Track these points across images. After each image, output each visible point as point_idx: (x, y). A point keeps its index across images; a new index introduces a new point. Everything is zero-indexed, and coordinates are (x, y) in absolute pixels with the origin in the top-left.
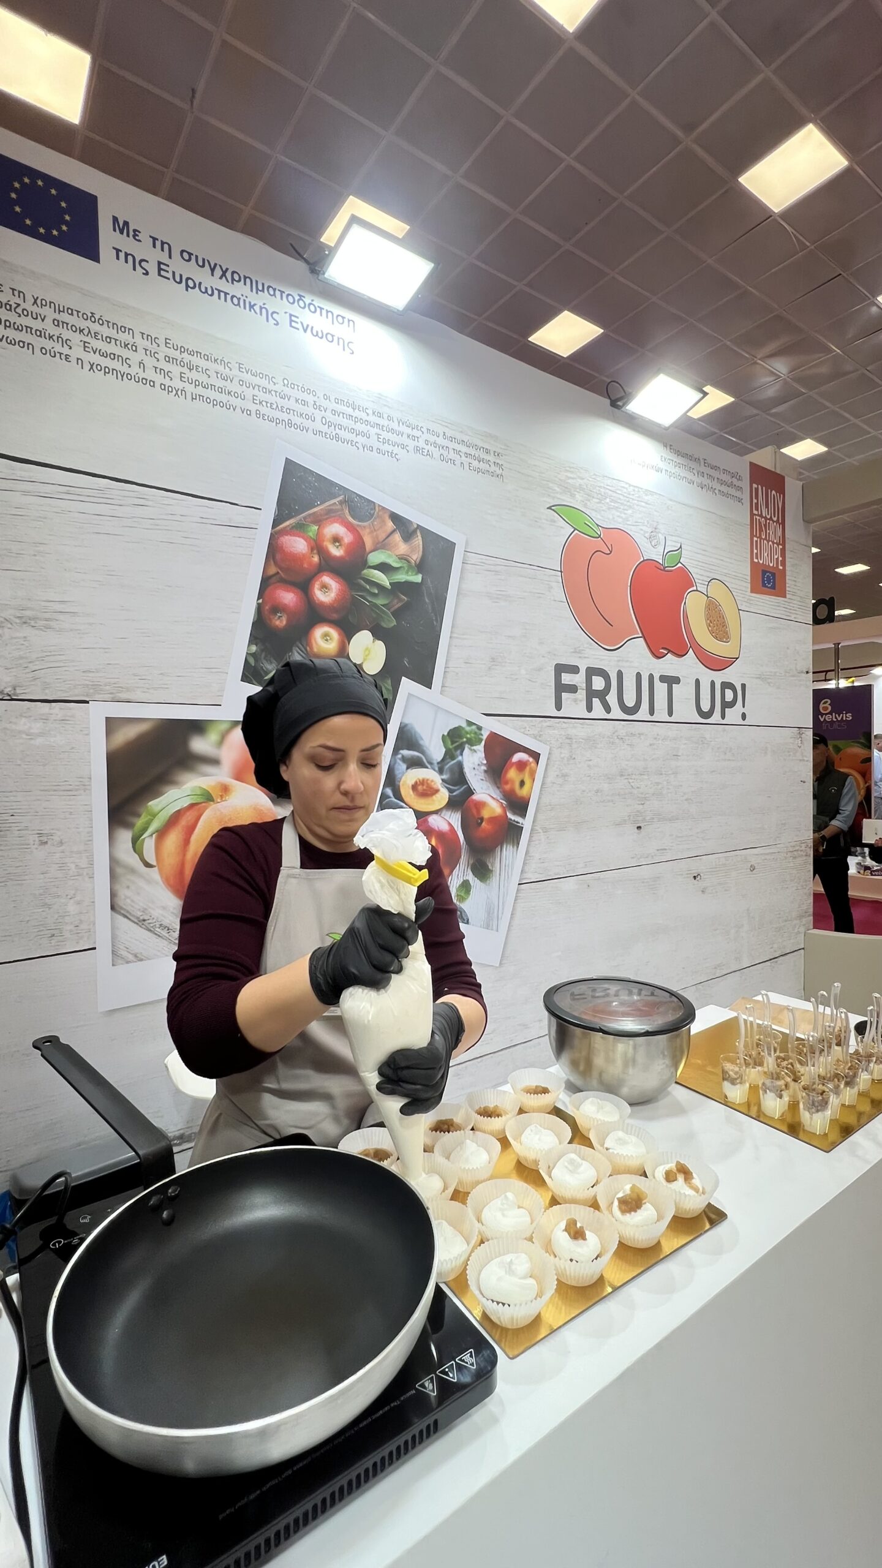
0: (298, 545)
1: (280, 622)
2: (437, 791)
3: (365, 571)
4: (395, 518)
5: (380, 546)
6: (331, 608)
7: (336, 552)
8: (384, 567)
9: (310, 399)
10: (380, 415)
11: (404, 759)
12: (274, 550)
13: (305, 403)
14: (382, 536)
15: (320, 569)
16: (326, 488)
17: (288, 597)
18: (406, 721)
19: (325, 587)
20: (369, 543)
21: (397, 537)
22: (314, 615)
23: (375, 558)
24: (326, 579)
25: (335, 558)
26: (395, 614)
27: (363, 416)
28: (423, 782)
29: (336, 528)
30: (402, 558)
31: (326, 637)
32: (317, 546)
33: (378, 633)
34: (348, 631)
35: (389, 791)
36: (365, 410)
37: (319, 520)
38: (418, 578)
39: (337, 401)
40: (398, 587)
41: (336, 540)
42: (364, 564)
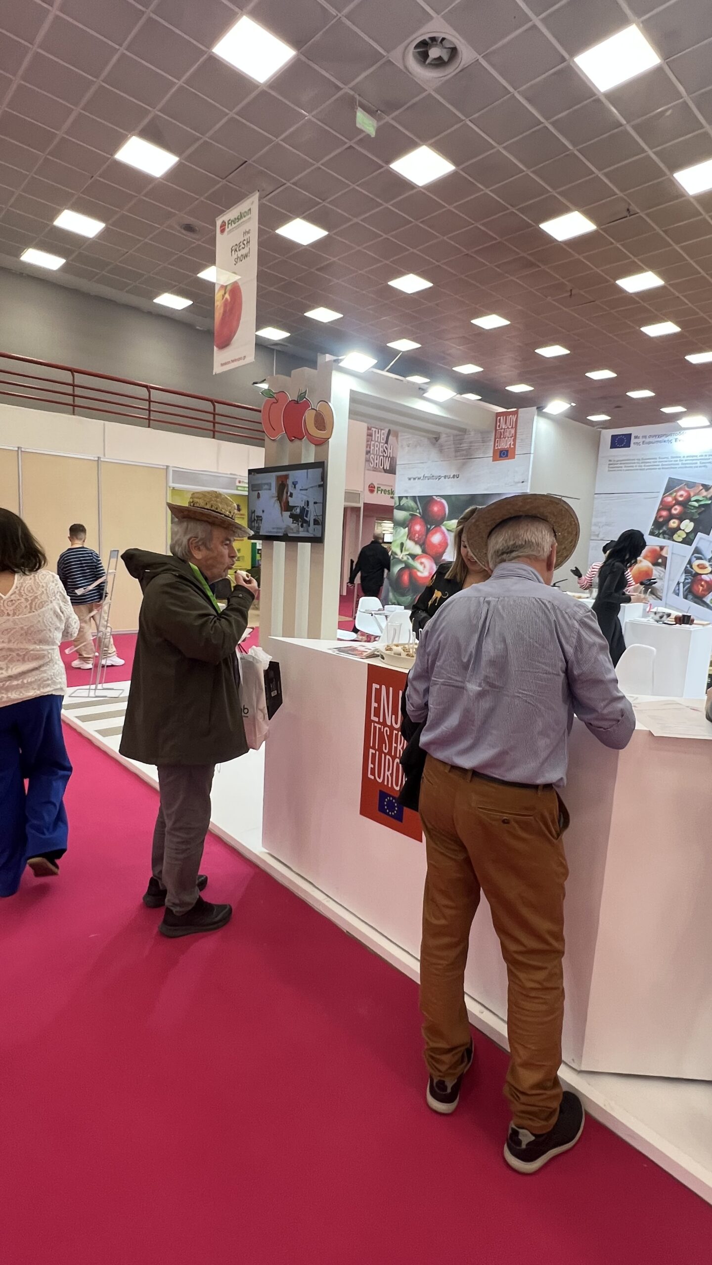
0: (669, 499)
1: (661, 520)
2: (707, 568)
3: (690, 503)
4: (703, 485)
5: (698, 494)
6: (677, 514)
7: (681, 499)
8: (697, 501)
9: (678, 459)
10: (702, 456)
11: (695, 557)
12: (662, 502)
13: (677, 461)
14: (697, 491)
15: (675, 505)
16: (680, 482)
17: (664, 513)
18: (698, 546)
19: (676, 509)
20: (692, 494)
21: (703, 490)
22: (671, 517)
23: (693, 499)
24: (676, 507)
25: (681, 501)
26: (699, 514)
27: (696, 458)
28: (701, 564)
29: (682, 492)
30: (703, 497)
31: (674, 523)
32: (675, 499)
33: (691, 520)
34: (681, 520)
35: (688, 566)
36: (696, 456)
37: (677, 491)
38: (709, 502)
39: (687, 457)
40: (700, 506)
41: (681, 496)
42: (690, 501)
